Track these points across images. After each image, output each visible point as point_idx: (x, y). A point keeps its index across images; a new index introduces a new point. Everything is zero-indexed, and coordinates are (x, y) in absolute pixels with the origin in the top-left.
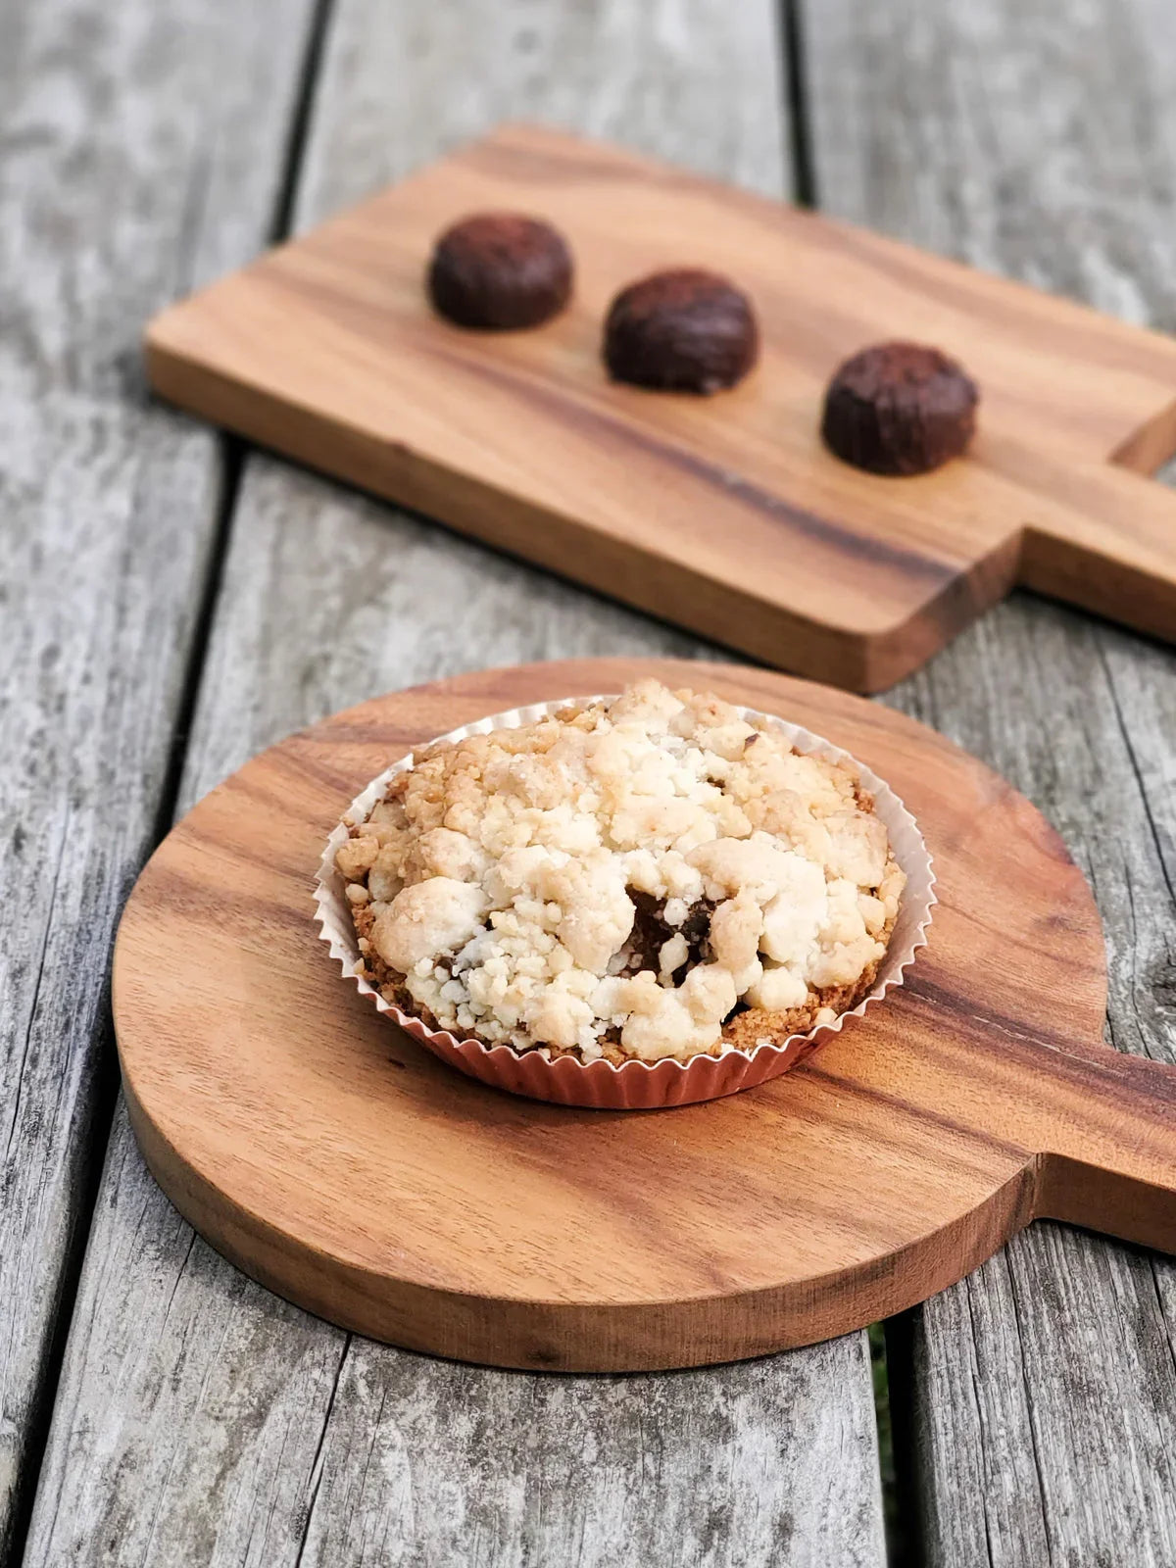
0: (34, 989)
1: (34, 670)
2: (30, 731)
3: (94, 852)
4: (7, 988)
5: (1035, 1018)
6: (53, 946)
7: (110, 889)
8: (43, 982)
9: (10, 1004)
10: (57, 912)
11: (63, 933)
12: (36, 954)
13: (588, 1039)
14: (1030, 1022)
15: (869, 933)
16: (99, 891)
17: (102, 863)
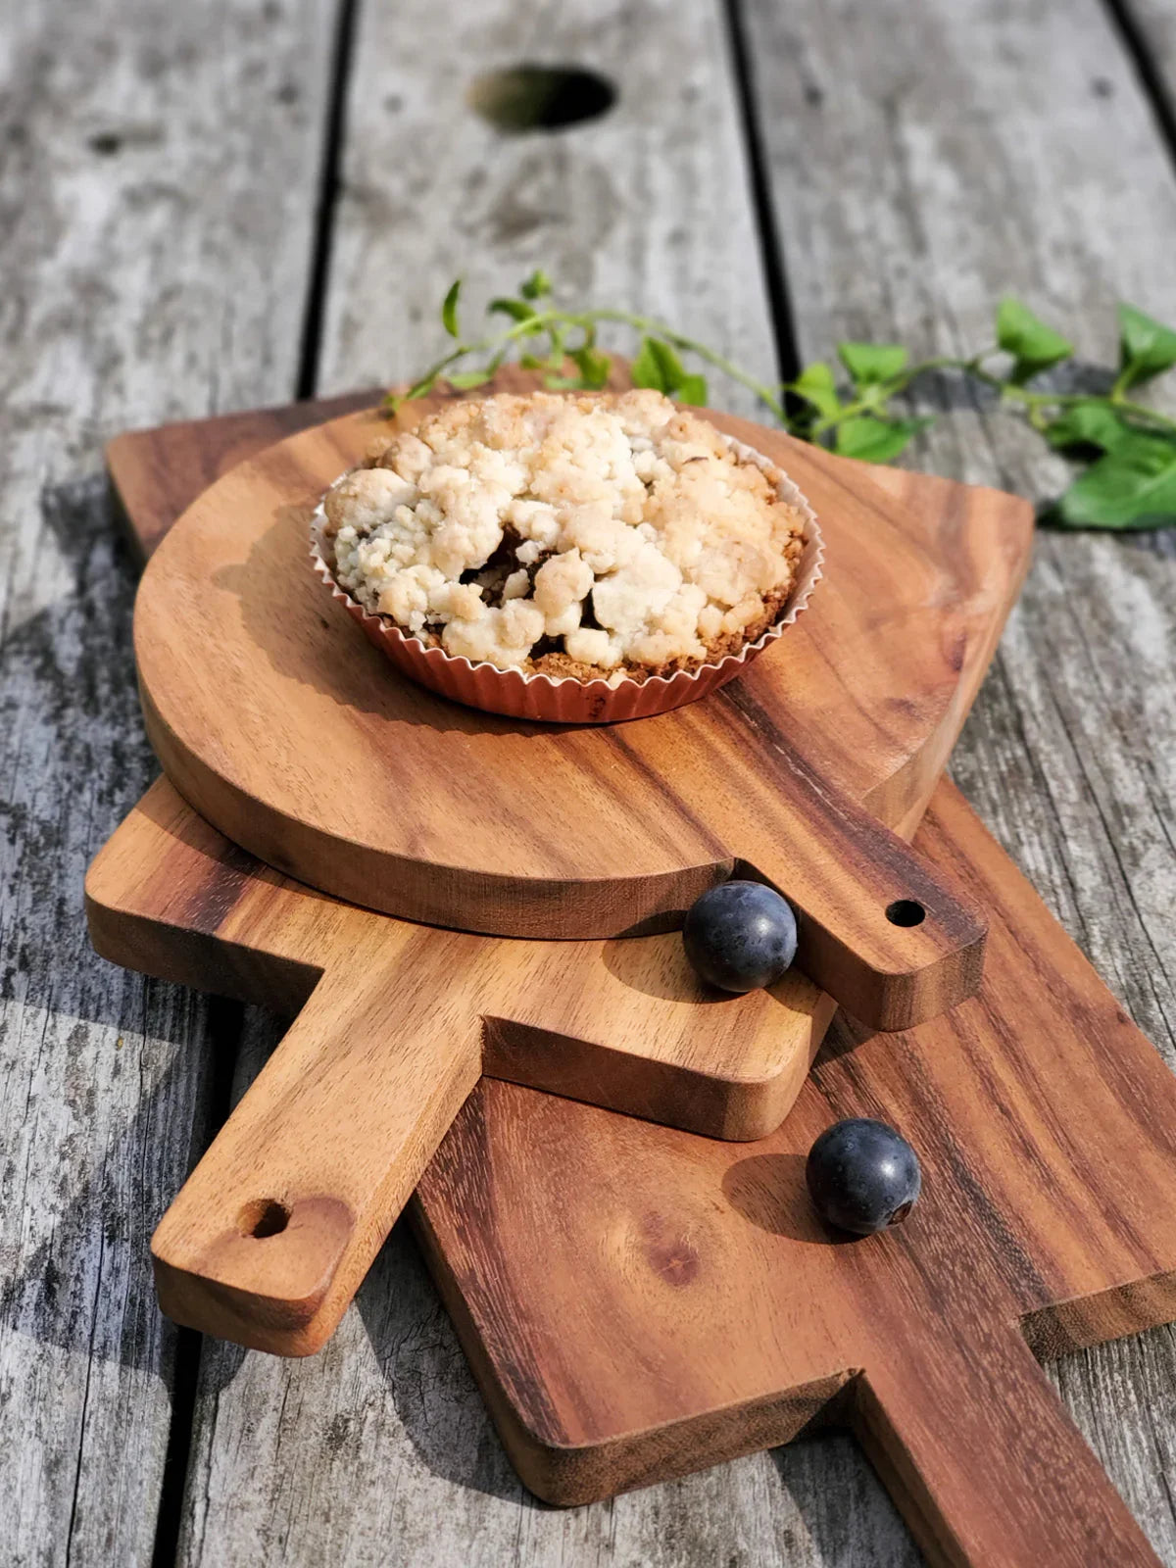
0: (73, 1489)
1: (60, 1058)
2: (59, 1138)
3: (132, 1301)
4: (43, 1485)
5: (823, 765)
6: (91, 1429)
7: (151, 1352)
8: (82, 1480)
9: (46, 1508)
10: (95, 1381)
11: (102, 1411)
12: (73, 1440)
13: (417, 622)
14: (818, 765)
15: (700, 636)
16: (140, 1354)
17: (142, 1315)
